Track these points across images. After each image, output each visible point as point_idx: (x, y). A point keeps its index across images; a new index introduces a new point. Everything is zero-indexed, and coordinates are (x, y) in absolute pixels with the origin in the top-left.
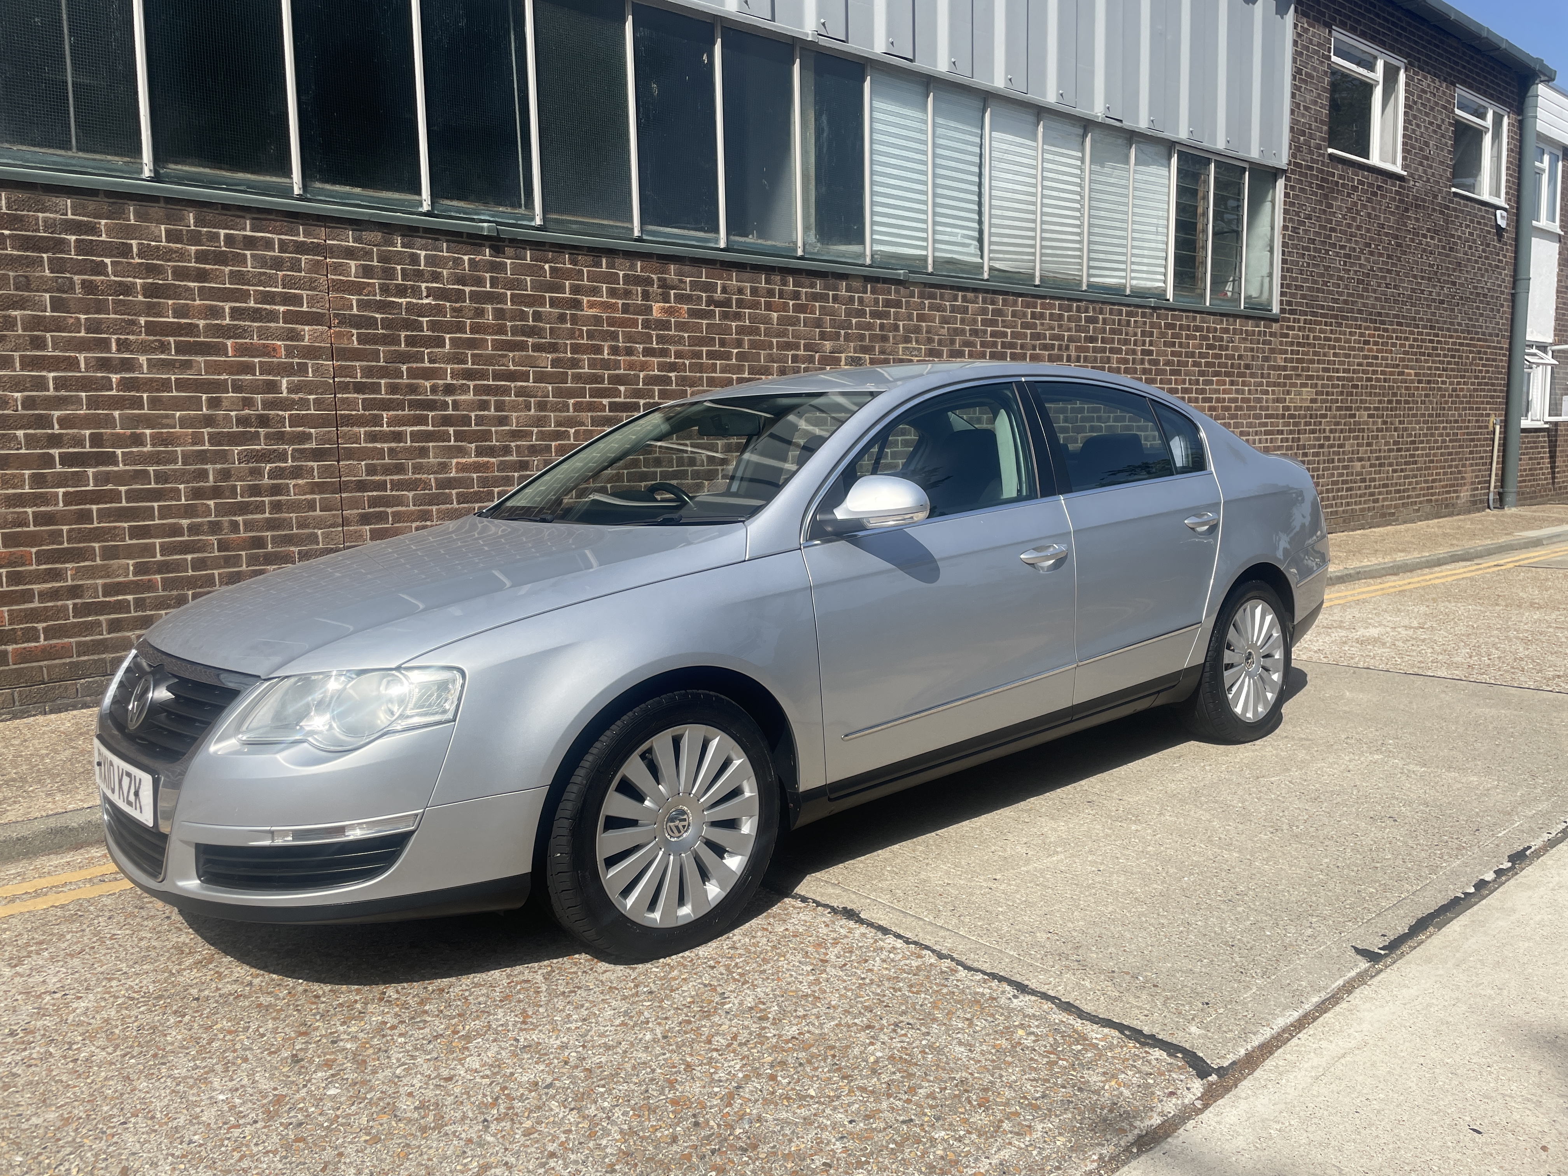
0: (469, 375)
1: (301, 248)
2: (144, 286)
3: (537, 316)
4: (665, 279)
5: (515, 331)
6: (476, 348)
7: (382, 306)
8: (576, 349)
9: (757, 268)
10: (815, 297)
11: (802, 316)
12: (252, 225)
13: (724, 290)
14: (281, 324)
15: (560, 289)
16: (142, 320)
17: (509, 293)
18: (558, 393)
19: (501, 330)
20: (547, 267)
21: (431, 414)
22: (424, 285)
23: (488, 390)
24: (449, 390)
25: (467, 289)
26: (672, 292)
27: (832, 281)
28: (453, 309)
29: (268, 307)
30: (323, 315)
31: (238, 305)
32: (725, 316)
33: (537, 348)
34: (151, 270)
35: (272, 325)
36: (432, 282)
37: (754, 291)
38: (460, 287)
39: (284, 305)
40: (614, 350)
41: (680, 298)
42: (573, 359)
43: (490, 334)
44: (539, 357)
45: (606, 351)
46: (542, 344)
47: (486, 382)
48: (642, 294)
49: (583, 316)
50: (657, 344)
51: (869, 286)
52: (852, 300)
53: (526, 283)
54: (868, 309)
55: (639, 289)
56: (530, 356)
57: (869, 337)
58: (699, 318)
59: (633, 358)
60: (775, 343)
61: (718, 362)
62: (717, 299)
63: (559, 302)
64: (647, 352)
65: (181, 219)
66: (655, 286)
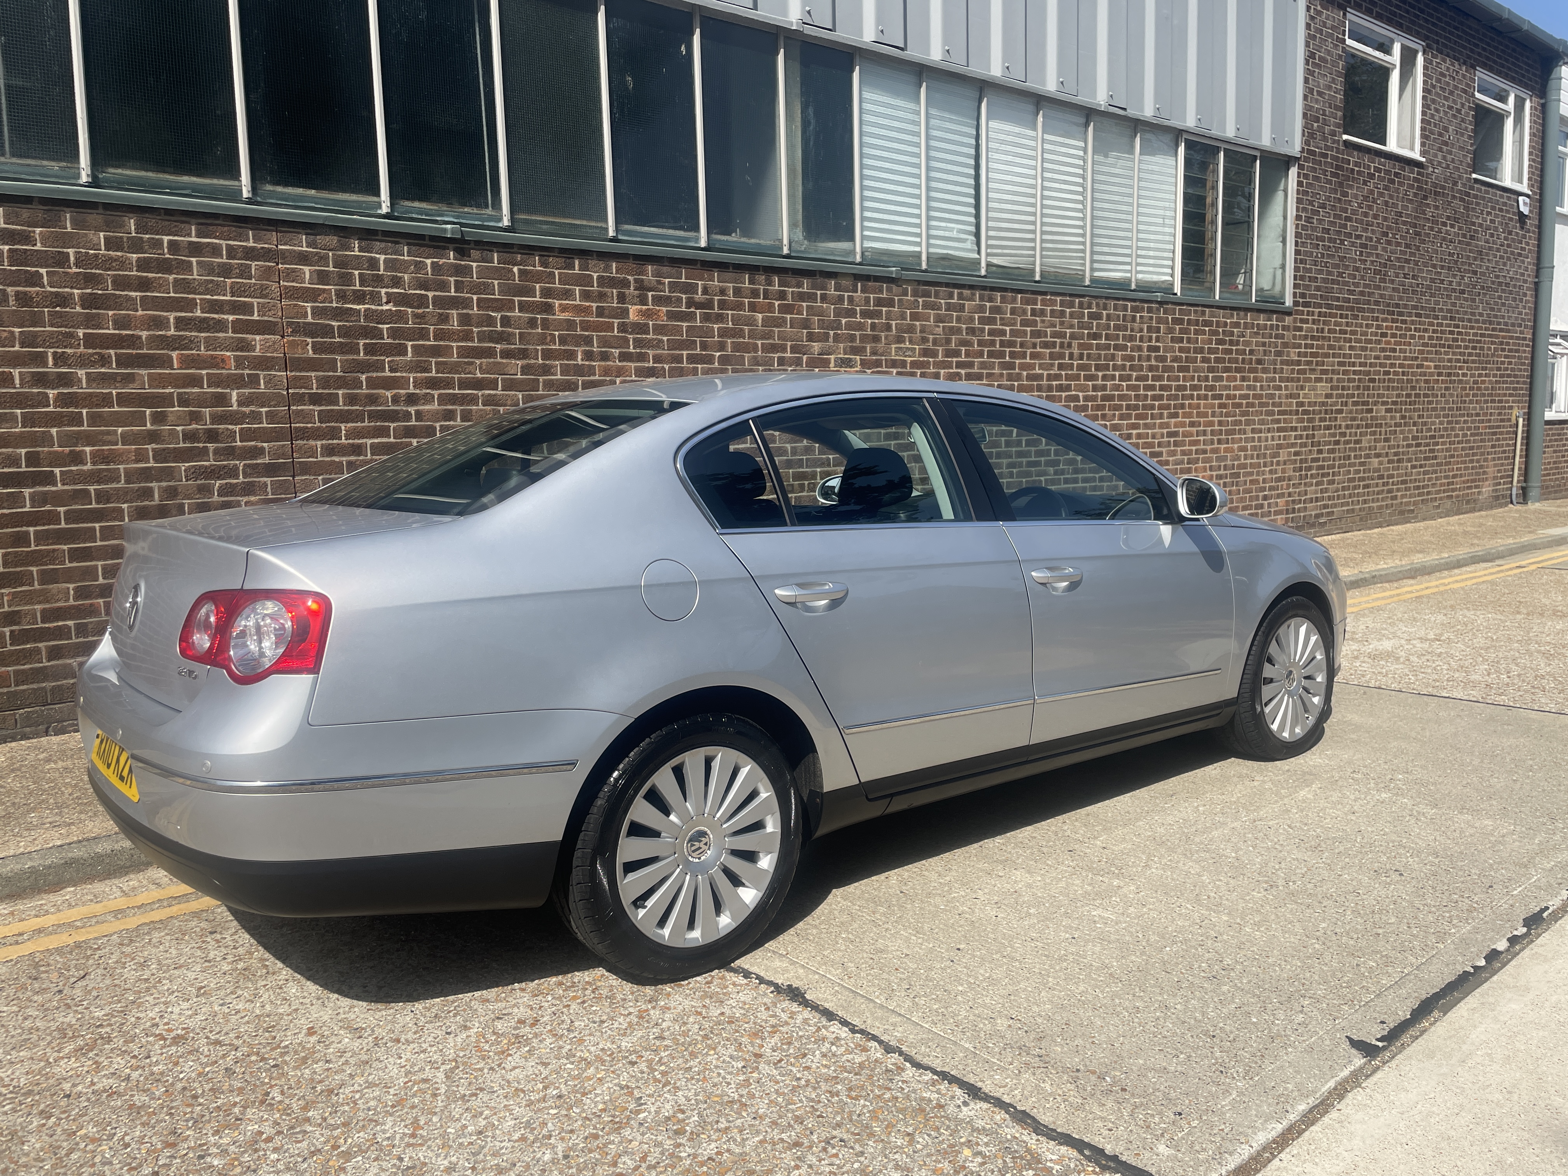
0: (433, 383)
1: (250, 254)
2: (82, 297)
3: (506, 322)
4: (642, 280)
5: (482, 337)
6: (440, 356)
7: (339, 314)
8: (548, 354)
9: (740, 268)
10: (802, 297)
11: (788, 316)
12: (197, 230)
13: (705, 291)
14: (230, 334)
15: (531, 292)
16: (81, 333)
17: (475, 297)
19: (468, 337)
20: (515, 269)
21: (392, 425)
22: (383, 291)
23: (454, 399)
24: (412, 399)
25: (430, 294)
26: (650, 294)
27: (819, 280)
28: (416, 316)
29: (216, 316)
30: (275, 324)
31: (183, 314)
32: (706, 318)
33: (506, 354)
34: (90, 280)
35: (221, 335)
36: (392, 287)
37: (737, 292)
38: (423, 292)
39: (233, 314)
40: (589, 356)
41: (658, 300)
42: (544, 365)
43: (455, 341)
44: (508, 364)
45: (580, 357)
46: (511, 350)
47: (451, 391)
48: (618, 296)
49: (555, 320)
50: (634, 348)
51: (859, 284)
52: (841, 299)
53: (494, 286)
54: (858, 309)
55: (615, 291)
56: (499, 363)
57: (859, 338)
58: (679, 321)
59: (608, 363)
60: (760, 346)
61: (700, 366)
62: (698, 300)
63: (529, 306)
64: (624, 357)
65: (121, 225)
66: (632, 288)
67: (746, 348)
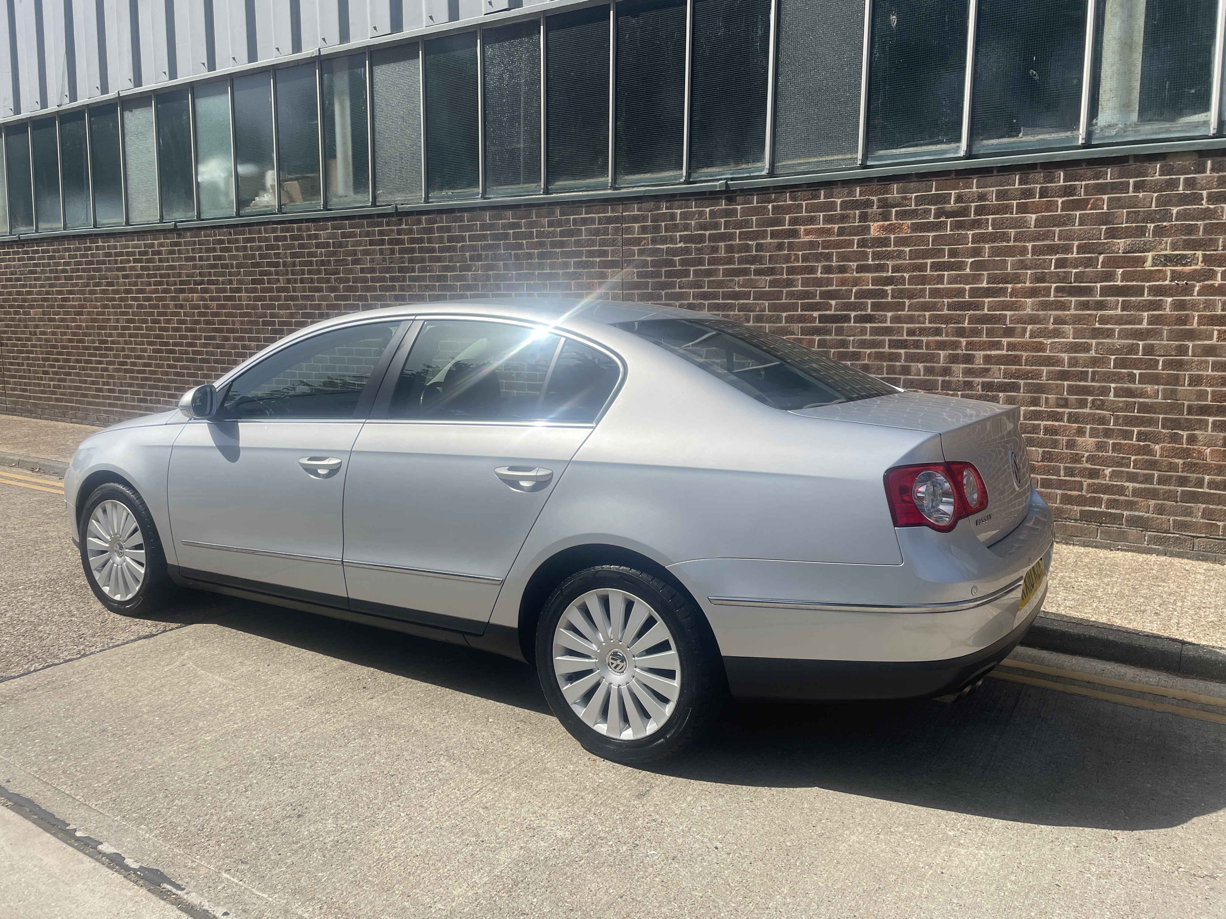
0: (705, 296)
1: (609, 220)
2: (538, 254)
3: (759, 247)
4: (887, 199)
5: (741, 261)
6: (711, 276)
7: (652, 252)
8: (791, 271)
9: (1008, 169)
10: (1102, 189)
11: (1078, 213)
12: (586, 210)
13: (959, 199)
14: (597, 270)
15: (781, 222)
17: (738, 231)
18: (773, 308)
19: (730, 261)
20: (770, 206)
22: (678, 234)
23: (717, 307)
25: (707, 233)
26: (894, 210)
27: (1133, 166)
28: (697, 249)
29: (591, 259)
30: (619, 261)
31: (577, 259)
32: (959, 226)
33: (758, 272)
34: (541, 244)
35: (593, 270)
36: (683, 231)
37: (1001, 195)
38: (703, 232)
39: (599, 257)
40: (828, 270)
41: (902, 215)
42: (788, 279)
43: (722, 265)
44: (758, 280)
45: (819, 271)
46: (762, 269)
47: (717, 301)
48: (860, 216)
49: (799, 242)
50: (872, 260)
51: (1209, 162)
52: (1173, 185)
53: (752, 221)
54: (1205, 193)
55: (857, 212)
56: (752, 279)
57: (1204, 229)
58: (924, 231)
59: (845, 275)
60: (1030, 248)
61: (946, 273)
62: (950, 209)
63: (779, 234)
64: (861, 269)
65: (554, 214)
66: (875, 207)
67: (1010, 252)
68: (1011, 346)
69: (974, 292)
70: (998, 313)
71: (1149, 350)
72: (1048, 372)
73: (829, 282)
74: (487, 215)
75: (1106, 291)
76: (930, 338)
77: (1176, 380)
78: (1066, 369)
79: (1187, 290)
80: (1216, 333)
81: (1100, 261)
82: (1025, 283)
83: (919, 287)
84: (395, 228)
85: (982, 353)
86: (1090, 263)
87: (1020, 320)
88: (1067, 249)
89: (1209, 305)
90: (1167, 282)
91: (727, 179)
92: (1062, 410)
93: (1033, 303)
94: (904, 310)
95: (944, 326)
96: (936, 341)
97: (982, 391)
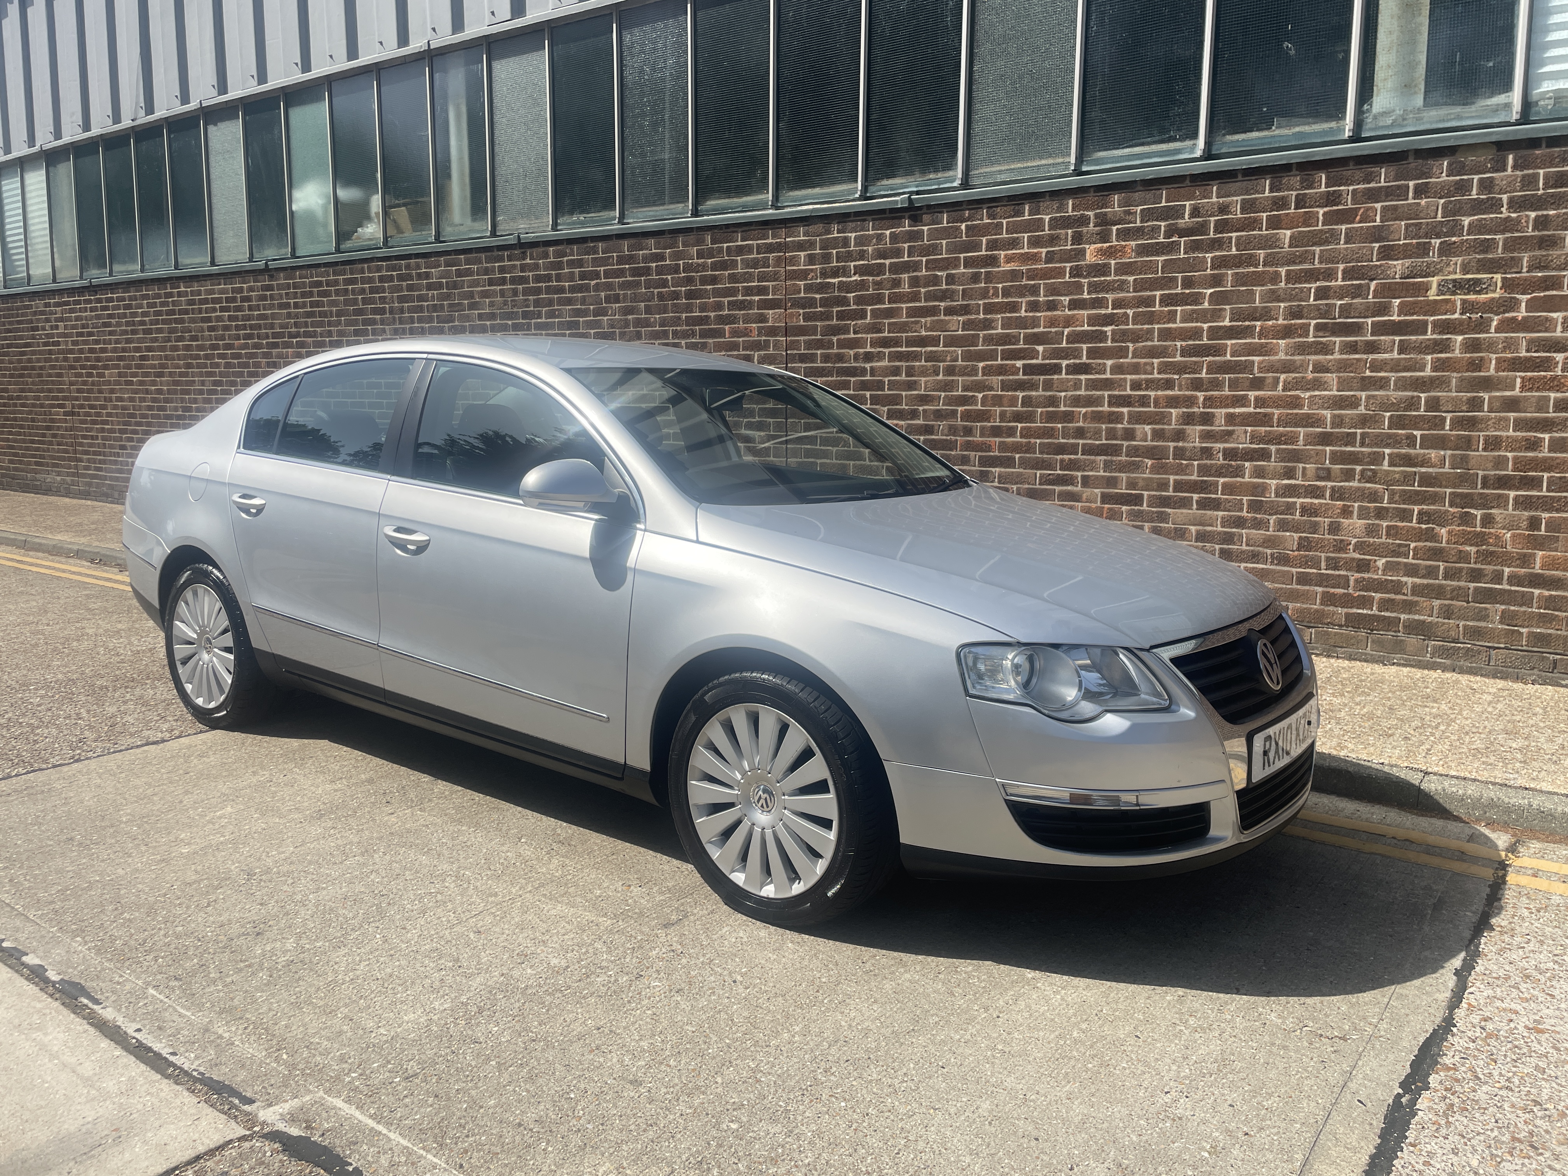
0: (885, 343)
1: (770, 248)
2: (685, 292)
3: (951, 279)
4: (1105, 214)
5: (929, 297)
6: (892, 317)
7: (821, 288)
8: (990, 309)
9: (1255, 173)
10: (1373, 195)
11: (1344, 227)
12: (741, 236)
13: (1196, 212)
14: (756, 311)
15: (976, 247)
17: (924, 259)
18: (967, 356)
19: (915, 297)
20: (963, 227)
21: (853, 379)
22: (852, 264)
23: (900, 356)
24: (868, 357)
25: (887, 262)
26: (1114, 228)
27: (1413, 164)
28: (875, 283)
29: (748, 298)
30: (782, 300)
31: (732, 299)
32: (1195, 247)
33: (949, 311)
35: (751, 312)
36: (859, 260)
37: (1248, 206)
38: (882, 261)
39: (758, 295)
40: (1034, 306)
41: (1124, 235)
42: (986, 319)
43: (905, 302)
44: (949, 321)
45: (1024, 309)
46: (954, 307)
47: (899, 349)
48: (1073, 237)
49: (999, 272)
50: (1089, 293)
51: (1511, 157)
52: (1463, 187)
53: (942, 246)
54: (1505, 197)
55: (1070, 231)
56: (942, 320)
57: (1504, 244)
58: (1152, 255)
59: (1055, 313)
60: (1283, 274)
61: (1179, 308)
62: (1184, 226)
63: (974, 261)
64: (1075, 305)
65: (704, 241)
66: (1092, 225)
67: (1258, 279)
68: (1260, 402)
69: (1214, 333)
70: (1243, 358)
71: (1434, 404)
72: (1307, 435)
73: (1035, 322)
74: (626, 244)
75: (1379, 328)
76: (1160, 393)
77: (1467, 444)
78: (1329, 430)
79: (1482, 326)
80: (1519, 380)
81: (1372, 288)
82: (1277, 319)
83: (1146, 326)
84: (519, 263)
85: (1224, 411)
86: (1359, 291)
87: (1271, 368)
88: (1330, 275)
89: (1510, 345)
90: (1456, 316)
91: (911, 193)
92: (1323, 483)
93: (1287, 345)
94: (1127, 357)
95: (1176, 377)
96: (1167, 397)
97: (1224, 459)
